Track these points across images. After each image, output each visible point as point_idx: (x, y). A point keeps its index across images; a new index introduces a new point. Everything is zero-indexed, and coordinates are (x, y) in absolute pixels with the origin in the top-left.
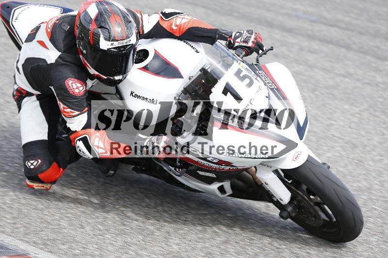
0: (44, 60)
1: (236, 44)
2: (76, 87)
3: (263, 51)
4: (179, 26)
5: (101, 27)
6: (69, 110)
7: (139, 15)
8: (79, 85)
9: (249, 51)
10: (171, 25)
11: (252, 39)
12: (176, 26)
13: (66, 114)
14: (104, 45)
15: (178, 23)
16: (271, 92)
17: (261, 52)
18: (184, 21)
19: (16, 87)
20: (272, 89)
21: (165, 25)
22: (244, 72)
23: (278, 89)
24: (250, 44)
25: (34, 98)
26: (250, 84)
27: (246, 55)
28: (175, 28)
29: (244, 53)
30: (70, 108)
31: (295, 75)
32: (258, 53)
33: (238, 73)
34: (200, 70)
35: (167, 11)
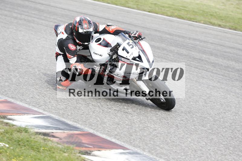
0: (63, 38)
1: (132, 36)
2: (72, 47)
3: (141, 38)
4: (112, 30)
5: (80, 25)
6: (70, 56)
7: (98, 25)
8: (73, 46)
9: (136, 38)
10: (109, 29)
11: (137, 34)
12: (111, 29)
13: (69, 57)
14: (81, 31)
15: (112, 28)
16: (140, 51)
17: (140, 38)
18: (114, 28)
19: (56, 52)
20: (141, 50)
21: (107, 29)
22: (131, 43)
23: (143, 50)
24: (136, 36)
25: (62, 56)
26: (133, 47)
27: (135, 39)
28: (111, 30)
29: (134, 39)
30: (70, 55)
31: (152, 46)
32: (139, 39)
33: (128, 43)
34: (117, 44)
35: (109, 24)
